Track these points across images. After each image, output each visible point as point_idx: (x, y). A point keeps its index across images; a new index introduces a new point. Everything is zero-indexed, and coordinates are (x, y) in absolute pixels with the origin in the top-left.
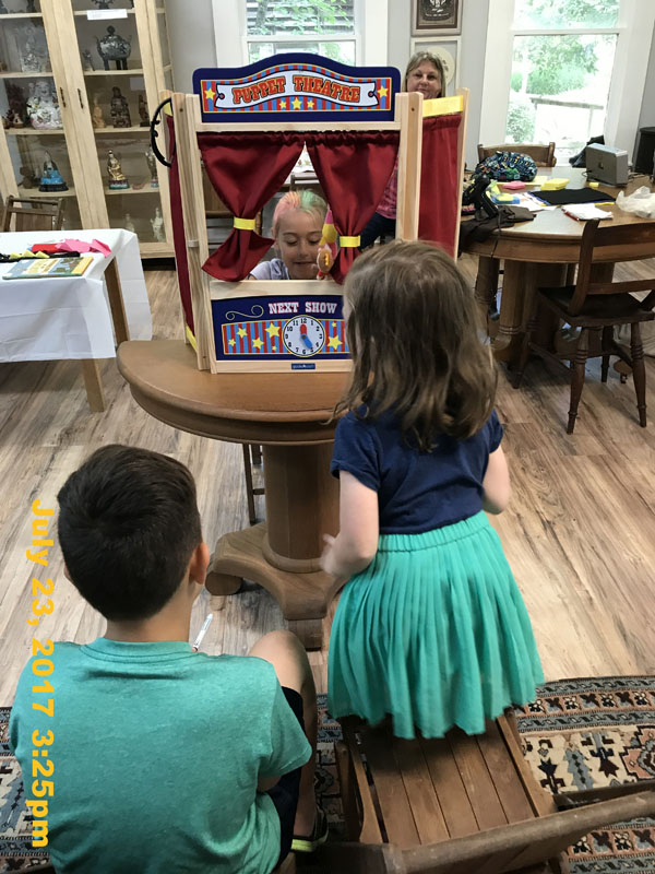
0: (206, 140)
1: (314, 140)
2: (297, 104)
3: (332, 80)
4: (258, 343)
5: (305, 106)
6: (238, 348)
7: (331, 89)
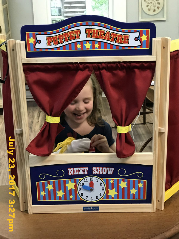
0: (28, 68)
1: (99, 67)
2: (88, 46)
3: (111, 31)
4: (60, 194)
5: (93, 46)
6: (47, 197)
7: (110, 36)
